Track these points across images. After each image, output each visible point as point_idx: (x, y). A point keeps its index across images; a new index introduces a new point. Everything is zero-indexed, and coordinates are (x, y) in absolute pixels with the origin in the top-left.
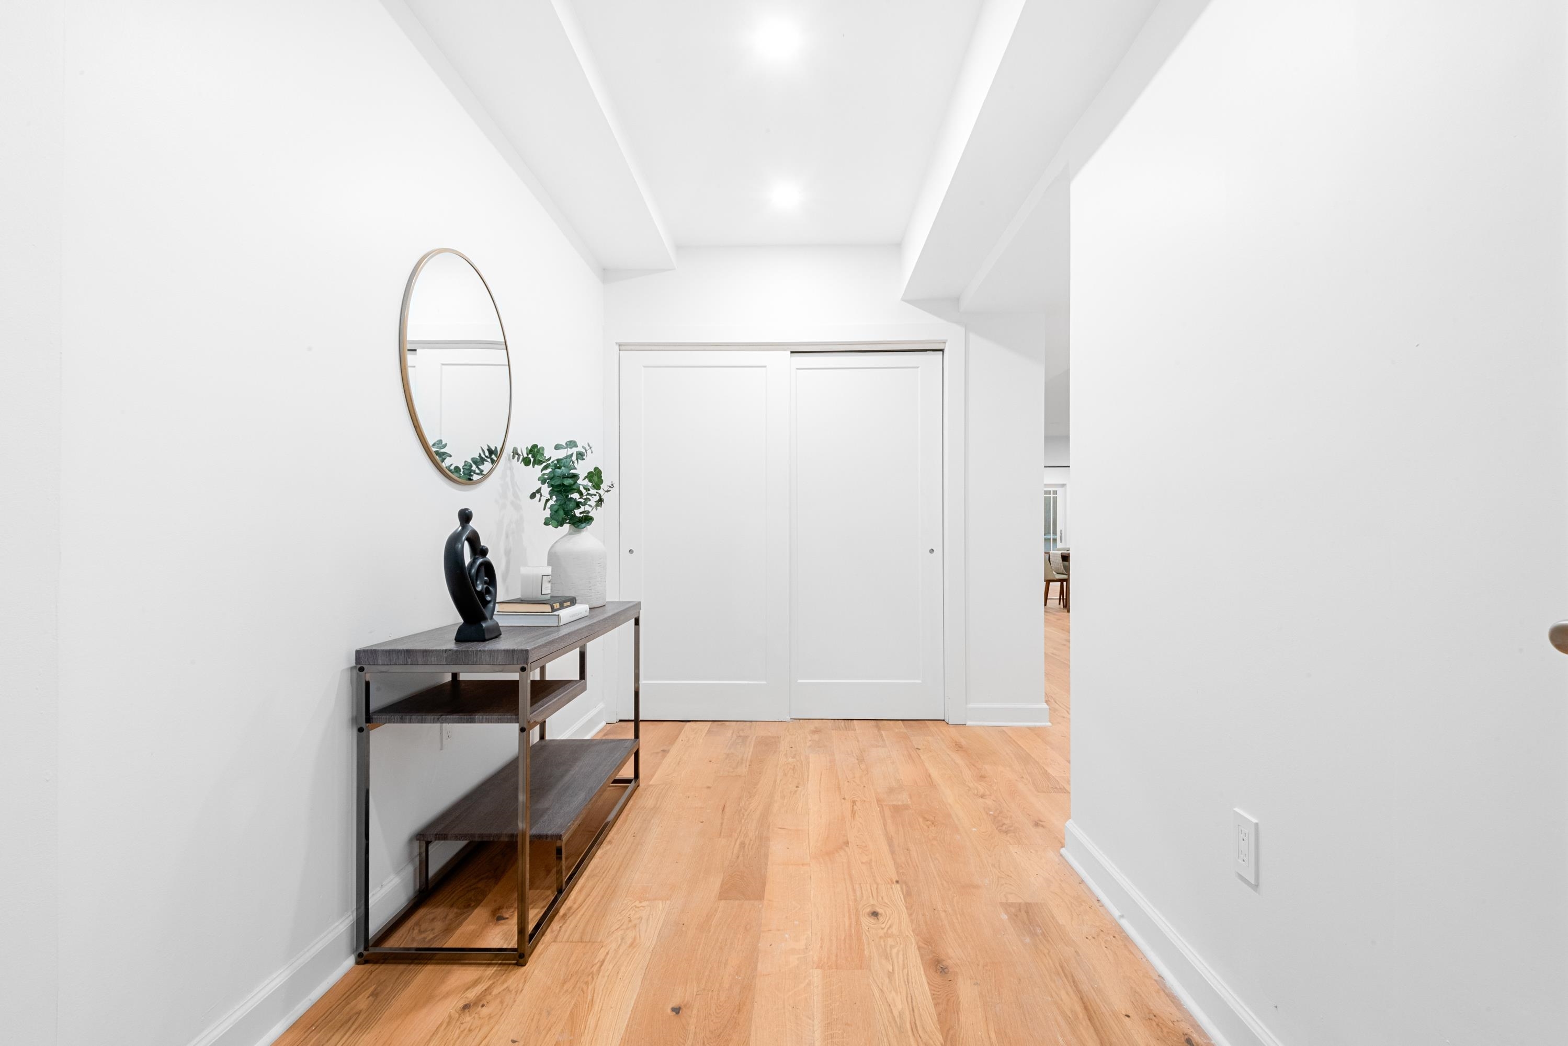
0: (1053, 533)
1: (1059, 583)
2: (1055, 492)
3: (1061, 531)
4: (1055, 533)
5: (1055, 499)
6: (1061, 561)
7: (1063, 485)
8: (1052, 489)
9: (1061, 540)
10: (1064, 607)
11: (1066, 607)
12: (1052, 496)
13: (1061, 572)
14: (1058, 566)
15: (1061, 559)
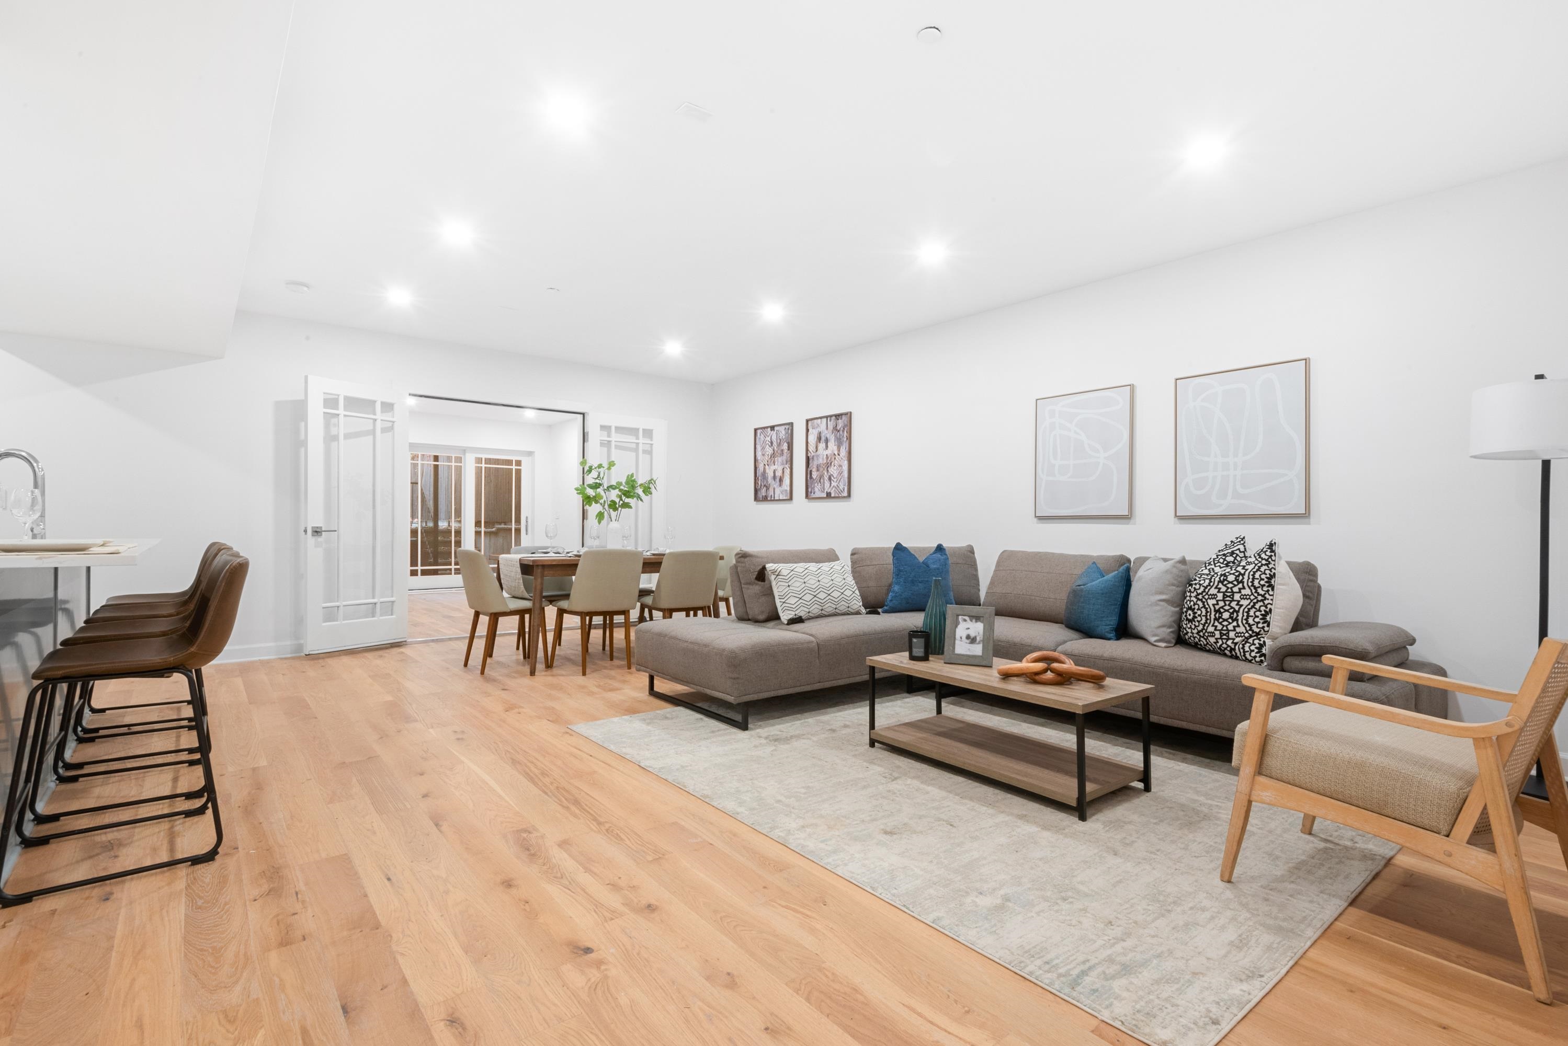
0: (515, 522)
1: (517, 617)
2: (519, 463)
3: (527, 517)
4: (518, 521)
5: (518, 472)
6: (519, 575)
7: (530, 454)
8: (514, 458)
9: (527, 531)
10: (525, 657)
11: (529, 658)
12: (514, 467)
13: (519, 594)
14: (513, 584)
15: (519, 570)
